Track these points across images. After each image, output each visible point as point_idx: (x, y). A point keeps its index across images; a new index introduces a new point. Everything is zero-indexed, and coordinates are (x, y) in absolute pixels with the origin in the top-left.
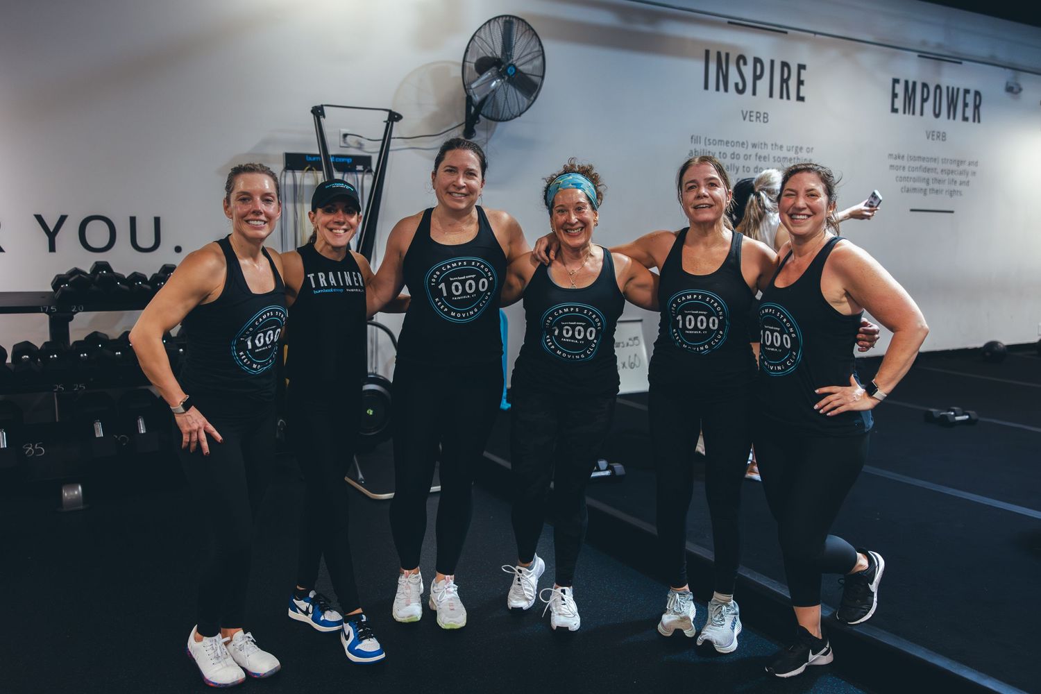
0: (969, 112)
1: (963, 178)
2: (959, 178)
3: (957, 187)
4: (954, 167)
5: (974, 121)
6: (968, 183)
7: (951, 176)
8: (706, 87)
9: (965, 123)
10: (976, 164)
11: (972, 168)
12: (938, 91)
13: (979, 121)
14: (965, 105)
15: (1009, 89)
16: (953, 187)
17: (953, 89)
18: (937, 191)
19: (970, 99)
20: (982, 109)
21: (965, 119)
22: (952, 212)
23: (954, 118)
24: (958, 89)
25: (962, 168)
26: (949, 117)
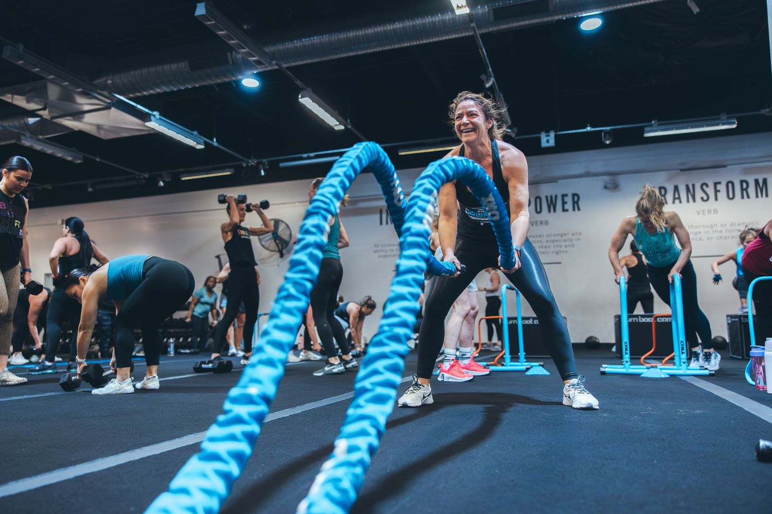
0: (569, 206)
1: (567, 243)
2: (563, 244)
3: (563, 249)
4: (558, 238)
5: (574, 210)
6: (573, 245)
7: (556, 243)
8: (381, 223)
9: (565, 213)
10: (580, 234)
11: (578, 237)
12: (538, 200)
13: (579, 209)
14: (564, 203)
15: (606, 187)
16: (558, 249)
17: (551, 197)
18: (544, 253)
19: (569, 200)
20: (580, 203)
21: (564, 210)
22: (560, 263)
23: (555, 211)
24: (556, 196)
25: (564, 238)
26: (549, 211)
